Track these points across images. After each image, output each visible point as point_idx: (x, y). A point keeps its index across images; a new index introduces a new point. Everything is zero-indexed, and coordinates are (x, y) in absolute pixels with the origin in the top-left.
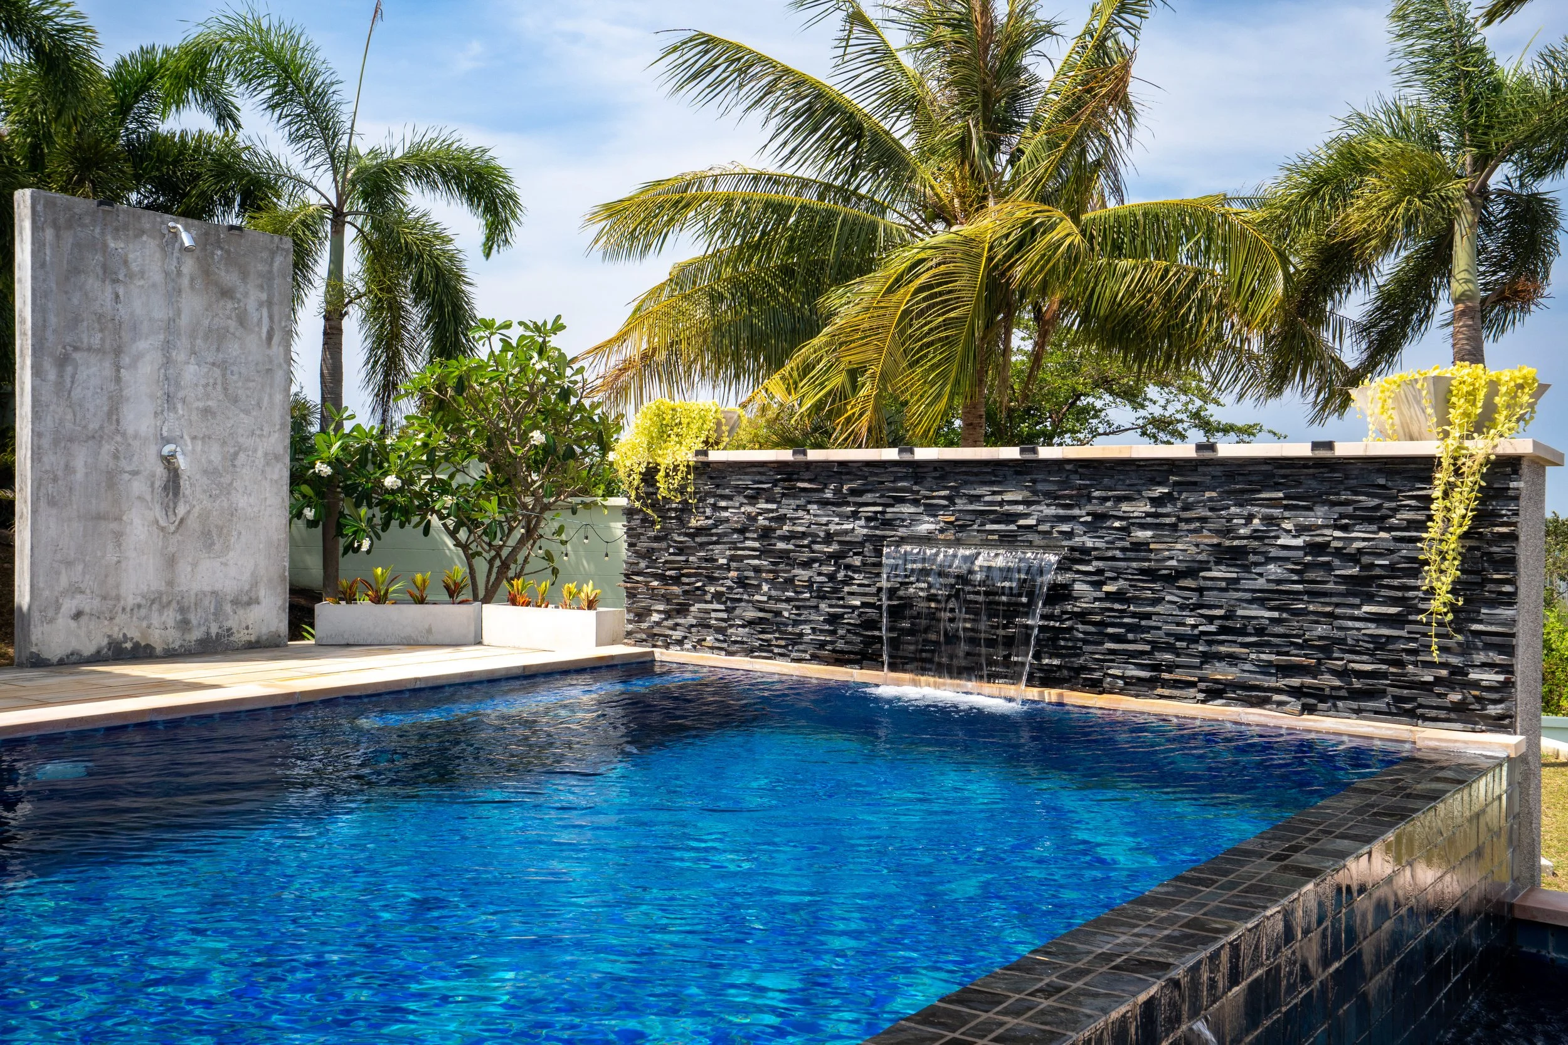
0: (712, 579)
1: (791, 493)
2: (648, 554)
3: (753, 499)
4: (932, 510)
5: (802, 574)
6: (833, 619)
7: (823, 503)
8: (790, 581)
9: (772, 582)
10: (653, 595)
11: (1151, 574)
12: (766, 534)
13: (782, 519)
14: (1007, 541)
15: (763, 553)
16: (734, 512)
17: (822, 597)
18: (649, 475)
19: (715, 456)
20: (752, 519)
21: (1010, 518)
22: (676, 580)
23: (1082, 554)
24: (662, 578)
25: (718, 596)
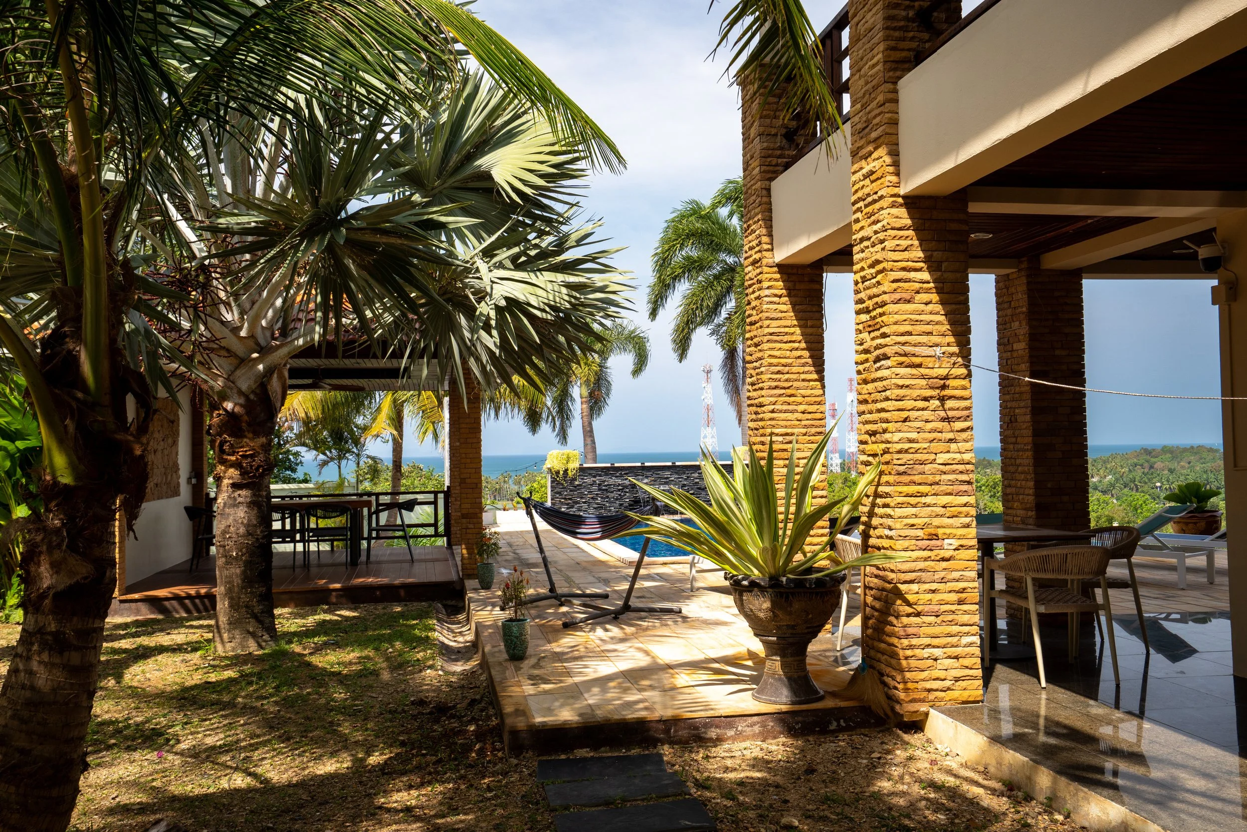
0: (582, 498)
1: (606, 475)
2: (559, 493)
3: (595, 477)
4: (647, 477)
5: (612, 495)
6: (621, 505)
7: (616, 477)
8: (608, 497)
9: (602, 498)
10: (562, 503)
11: (699, 488)
12: (599, 485)
13: (604, 481)
14: (666, 483)
15: (600, 490)
16: (589, 480)
17: (617, 499)
18: (566, 471)
19: (585, 465)
20: (594, 481)
21: (667, 478)
22: (570, 499)
23: (684, 485)
24: (565, 499)
25: (584, 503)
